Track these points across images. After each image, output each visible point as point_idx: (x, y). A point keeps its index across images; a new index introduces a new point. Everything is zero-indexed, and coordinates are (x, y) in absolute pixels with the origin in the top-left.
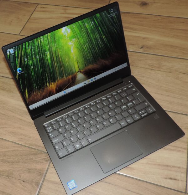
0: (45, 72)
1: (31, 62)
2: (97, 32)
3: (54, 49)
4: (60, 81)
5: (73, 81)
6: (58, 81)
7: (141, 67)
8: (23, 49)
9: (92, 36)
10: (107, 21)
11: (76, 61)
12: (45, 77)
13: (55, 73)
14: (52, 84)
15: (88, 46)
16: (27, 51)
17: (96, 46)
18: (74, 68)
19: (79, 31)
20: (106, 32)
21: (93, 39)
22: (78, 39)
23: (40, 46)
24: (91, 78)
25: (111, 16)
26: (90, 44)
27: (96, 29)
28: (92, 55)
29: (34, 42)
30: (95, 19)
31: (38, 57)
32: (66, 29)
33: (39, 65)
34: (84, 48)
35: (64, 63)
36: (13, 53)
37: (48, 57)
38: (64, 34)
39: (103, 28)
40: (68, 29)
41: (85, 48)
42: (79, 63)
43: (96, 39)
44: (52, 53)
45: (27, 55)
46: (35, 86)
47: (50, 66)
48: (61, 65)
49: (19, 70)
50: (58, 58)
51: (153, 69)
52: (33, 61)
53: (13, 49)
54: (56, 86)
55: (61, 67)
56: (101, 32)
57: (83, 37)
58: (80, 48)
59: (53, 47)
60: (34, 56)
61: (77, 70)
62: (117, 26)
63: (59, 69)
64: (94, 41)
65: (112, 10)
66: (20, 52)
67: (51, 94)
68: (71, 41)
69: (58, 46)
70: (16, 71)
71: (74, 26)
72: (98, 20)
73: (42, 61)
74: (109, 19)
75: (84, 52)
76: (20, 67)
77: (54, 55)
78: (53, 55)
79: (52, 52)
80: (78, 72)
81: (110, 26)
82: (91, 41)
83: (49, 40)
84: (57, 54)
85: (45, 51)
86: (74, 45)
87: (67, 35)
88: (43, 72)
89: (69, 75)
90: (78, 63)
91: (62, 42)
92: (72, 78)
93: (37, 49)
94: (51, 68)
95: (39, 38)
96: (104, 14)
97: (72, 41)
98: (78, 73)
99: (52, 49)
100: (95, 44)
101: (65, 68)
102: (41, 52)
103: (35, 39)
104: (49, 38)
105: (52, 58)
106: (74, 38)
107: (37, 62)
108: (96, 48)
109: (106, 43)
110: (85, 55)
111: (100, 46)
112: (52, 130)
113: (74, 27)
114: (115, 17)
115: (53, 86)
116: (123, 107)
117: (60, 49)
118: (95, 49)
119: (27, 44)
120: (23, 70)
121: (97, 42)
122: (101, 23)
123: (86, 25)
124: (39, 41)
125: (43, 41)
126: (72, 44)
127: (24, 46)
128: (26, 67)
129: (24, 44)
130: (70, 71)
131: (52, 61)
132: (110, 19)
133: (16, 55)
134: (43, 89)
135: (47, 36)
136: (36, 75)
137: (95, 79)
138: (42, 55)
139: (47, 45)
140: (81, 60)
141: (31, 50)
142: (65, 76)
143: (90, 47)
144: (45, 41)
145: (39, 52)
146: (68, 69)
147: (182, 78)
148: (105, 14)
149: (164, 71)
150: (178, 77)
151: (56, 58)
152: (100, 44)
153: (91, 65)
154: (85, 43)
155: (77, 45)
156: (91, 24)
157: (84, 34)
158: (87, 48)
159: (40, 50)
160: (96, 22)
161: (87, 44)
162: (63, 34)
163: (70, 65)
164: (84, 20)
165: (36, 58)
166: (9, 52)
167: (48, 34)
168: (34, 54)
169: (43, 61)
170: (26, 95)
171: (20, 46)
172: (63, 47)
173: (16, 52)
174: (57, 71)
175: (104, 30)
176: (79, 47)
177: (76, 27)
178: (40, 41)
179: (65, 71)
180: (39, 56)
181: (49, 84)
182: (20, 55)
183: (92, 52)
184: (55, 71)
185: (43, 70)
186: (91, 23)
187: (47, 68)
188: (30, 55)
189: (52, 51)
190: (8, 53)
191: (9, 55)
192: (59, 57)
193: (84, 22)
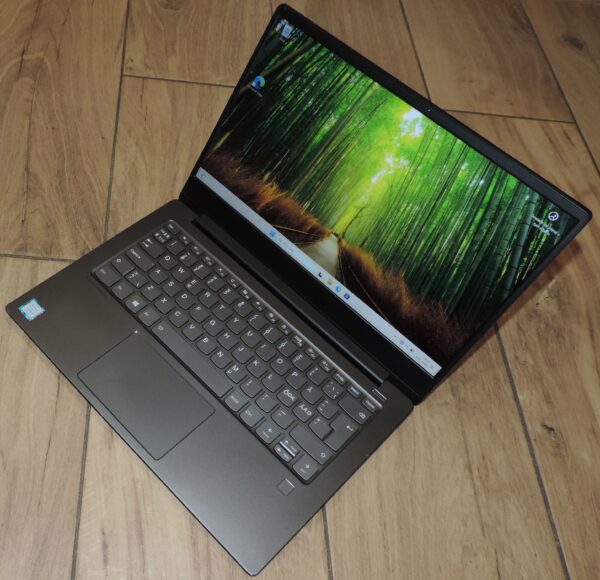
0: (290, 146)
1: (289, 95)
2: (463, 214)
3: (351, 128)
4: (289, 202)
5: (307, 237)
6: (287, 196)
7: (464, 433)
8: (307, 53)
9: (444, 205)
10: (515, 222)
11: (357, 207)
12: (277, 155)
13: (301, 176)
14: (272, 186)
15: (413, 212)
16: (309, 65)
17: (426, 237)
18: (339, 214)
19: (433, 159)
20: (483, 240)
21: (439, 216)
22: (415, 172)
23: (338, 86)
24: (342, 283)
25: (535, 224)
26: (420, 216)
27: (471, 203)
28: (397, 242)
29: (336, 65)
30: (495, 180)
31: (310, 103)
32: (416, 121)
33: (295, 120)
34: (400, 208)
35: (335, 180)
36: (284, 38)
37: (327, 128)
38: (402, 126)
39: (487, 224)
40: (422, 126)
41: (402, 210)
42: (357, 219)
43: (445, 225)
44: (339, 131)
45: (299, 72)
46: (246, 149)
47: (309, 150)
48: (326, 175)
49: (259, 83)
50: (336, 155)
51: (475, 473)
52: (295, 97)
53: (294, 29)
54: (273, 201)
55: (322, 179)
56: (473, 228)
57: (426, 182)
58: (394, 196)
59: (354, 121)
60: (307, 90)
61: (339, 228)
62: (523, 265)
63: (314, 176)
64: (435, 222)
65: (557, 216)
66: (296, 50)
67: (250, 199)
68: (397, 156)
69: (364, 131)
70: (252, 78)
71: (439, 134)
72: (499, 191)
73: (308, 120)
74: (522, 223)
75: (392, 214)
76: (266, 78)
77: (338, 139)
78: (335, 136)
79: (341, 128)
80: (336, 235)
81: (506, 243)
82: (430, 214)
83: (364, 99)
84: (344, 145)
85: (334, 108)
86: (392, 172)
87: (403, 134)
88: (285, 143)
89: (317, 214)
90: (356, 217)
91: (380, 136)
92: (313, 230)
93: (327, 84)
94: (304, 156)
95: (352, 69)
96: (527, 197)
97: (397, 160)
98: (333, 236)
99: (347, 122)
100: (430, 231)
101: (324, 191)
102: (327, 100)
103: (346, 60)
104: (369, 93)
105: (328, 138)
106: (409, 158)
107: (298, 110)
108: (422, 243)
109: (454, 262)
110: (387, 223)
111: (435, 251)
112: (163, 241)
113: (437, 137)
114: (543, 240)
115: (270, 192)
116: (287, 393)
117: (360, 142)
118: (417, 240)
119: (323, 54)
120: (262, 90)
121: (439, 235)
122: (499, 208)
123: (463, 168)
124: (347, 75)
125: (352, 85)
126: (392, 165)
127: (314, 49)
128: (273, 92)
129: (319, 45)
130: (325, 210)
131: (321, 144)
132: (527, 228)
133: (286, 49)
134: (252, 173)
135: (371, 86)
136: (269, 130)
137: (347, 297)
138: (321, 109)
139: (347, 102)
140: (368, 221)
141: (316, 73)
142: (307, 205)
143: (413, 221)
144: (354, 90)
145: (323, 95)
146: (327, 203)
147: (477, 567)
148: (529, 202)
149: (478, 506)
150: (475, 555)
151: (334, 152)
152: (440, 248)
153: (372, 258)
154: (414, 199)
155: (397, 179)
156: (475, 181)
157: (436, 182)
158: (408, 215)
159: (330, 94)
160: (490, 192)
161: (417, 208)
162: (399, 123)
163: (340, 197)
164: (472, 153)
165: (305, 101)
166: (283, 27)
167: (376, 84)
168: (312, 88)
169: (309, 123)
170: (217, 142)
171: (310, 40)
172: (370, 148)
173: (291, 43)
174: (306, 177)
175: (485, 231)
176: (396, 190)
177: (440, 144)
178: (350, 77)
179: (318, 198)
180: (314, 102)
181: (269, 181)
182: (290, 56)
183: (405, 236)
184: (305, 171)
185: (289, 138)
186: (477, 176)
187: (299, 146)
188: (305, 81)
189: (344, 126)
190: (279, 27)
191: (276, 33)
192: (340, 156)
193: (466, 155)
